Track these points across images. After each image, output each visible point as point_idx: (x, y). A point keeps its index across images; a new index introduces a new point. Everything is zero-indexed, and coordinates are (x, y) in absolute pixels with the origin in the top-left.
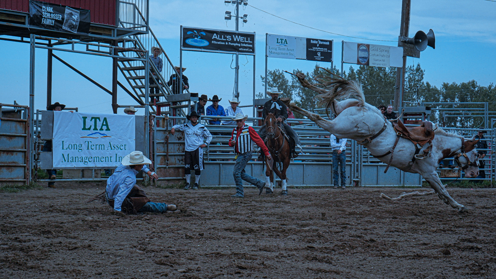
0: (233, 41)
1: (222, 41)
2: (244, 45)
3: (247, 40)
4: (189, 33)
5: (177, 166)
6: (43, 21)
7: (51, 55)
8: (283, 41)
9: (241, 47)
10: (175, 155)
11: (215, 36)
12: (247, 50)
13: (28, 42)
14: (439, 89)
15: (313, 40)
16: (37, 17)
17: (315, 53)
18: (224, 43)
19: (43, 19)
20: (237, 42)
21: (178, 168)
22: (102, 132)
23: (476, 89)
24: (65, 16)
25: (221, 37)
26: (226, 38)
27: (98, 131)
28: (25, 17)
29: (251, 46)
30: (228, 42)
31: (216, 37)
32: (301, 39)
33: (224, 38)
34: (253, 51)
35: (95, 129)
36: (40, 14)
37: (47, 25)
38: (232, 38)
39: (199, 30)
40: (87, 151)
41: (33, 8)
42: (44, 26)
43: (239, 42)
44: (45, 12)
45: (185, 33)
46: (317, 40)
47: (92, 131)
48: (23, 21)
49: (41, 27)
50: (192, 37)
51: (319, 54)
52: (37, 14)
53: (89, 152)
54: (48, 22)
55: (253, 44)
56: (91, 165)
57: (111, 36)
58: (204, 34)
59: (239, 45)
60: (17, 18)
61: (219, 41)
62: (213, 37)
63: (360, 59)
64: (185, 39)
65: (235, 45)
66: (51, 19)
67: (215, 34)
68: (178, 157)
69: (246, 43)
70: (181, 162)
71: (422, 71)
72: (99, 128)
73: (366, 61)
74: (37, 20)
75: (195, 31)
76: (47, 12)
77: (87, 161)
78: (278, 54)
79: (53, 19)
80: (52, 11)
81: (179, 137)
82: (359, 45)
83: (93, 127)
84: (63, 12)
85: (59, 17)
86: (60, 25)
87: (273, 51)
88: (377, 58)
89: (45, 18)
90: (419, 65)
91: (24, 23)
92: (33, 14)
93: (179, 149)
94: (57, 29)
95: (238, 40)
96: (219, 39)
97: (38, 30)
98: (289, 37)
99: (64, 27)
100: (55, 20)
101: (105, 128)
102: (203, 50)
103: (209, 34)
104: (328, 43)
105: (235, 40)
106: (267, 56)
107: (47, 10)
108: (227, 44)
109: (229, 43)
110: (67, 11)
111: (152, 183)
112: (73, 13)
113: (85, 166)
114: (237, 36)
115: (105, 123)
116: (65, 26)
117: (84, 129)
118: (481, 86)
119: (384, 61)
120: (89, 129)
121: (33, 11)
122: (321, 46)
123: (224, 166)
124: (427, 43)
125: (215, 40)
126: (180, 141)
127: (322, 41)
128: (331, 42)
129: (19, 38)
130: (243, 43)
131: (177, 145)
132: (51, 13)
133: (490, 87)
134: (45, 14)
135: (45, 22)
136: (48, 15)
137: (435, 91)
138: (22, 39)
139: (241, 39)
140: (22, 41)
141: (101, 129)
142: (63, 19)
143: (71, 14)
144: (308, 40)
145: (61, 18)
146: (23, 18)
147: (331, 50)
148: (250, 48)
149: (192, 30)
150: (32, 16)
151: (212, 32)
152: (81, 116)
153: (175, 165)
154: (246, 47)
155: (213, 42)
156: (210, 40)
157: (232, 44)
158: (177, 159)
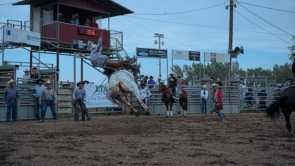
1: (154, 53)
2: (163, 55)
3: (164, 52)
4: (140, 50)
5: (136, 106)
6: (79, 47)
7: (82, 61)
8: (179, 52)
9: (162, 55)
10: (135, 101)
11: (150, 51)
13: (73, 56)
14: (246, 71)
15: (192, 52)
17: (193, 57)
20: (160, 53)
21: (137, 107)
22: (104, 92)
23: (262, 71)
24: (88, 44)
25: (153, 52)
26: (155, 52)
27: (103, 92)
28: (71, 45)
29: (166, 55)
30: (156, 53)
32: (187, 51)
34: (167, 57)
35: (101, 91)
36: (77, 44)
38: (158, 52)
39: (144, 49)
40: (98, 101)
41: (74, 41)
42: (79, 49)
43: (161, 54)
45: (138, 50)
46: (193, 52)
47: (100, 92)
48: (70, 47)
50: (141, 52)
51: (194, 58)
53: (99, 101)
54: (81, 47)
55: (167, 54)
56: (100, 106)
57: (107, 52)
58: (146, 50)
59: (161, 55)
60: (68, 46)
61: (152, 53)
63: (212, 59)
64: (138, 53)
65: (159, 54)
69: (164, 54)
71: (238, 64)
72: (103, 91)
73: (214, 60)
74: (76, 46)
77: (98, 104)
78: (177, 58)
79: (83, 46)
80: (82, 42)
82: (211, 54)
83: (100, 90)
84: (87, 43)
85: (85, 45)
86: (86, 48)
87: (175, 57)
88: (219, 59)
90: (237, 61)
91: (71, 48)
94: (85, 50)
97: (77, 50)
98: (182, 51)
99: (87, 49)
101: (105, 91)
102: (146, 57)
103: (148, 51)
104: (198, 53)
106: (172, 59)
107: (80, 42)
110: (89, 42)
111: (125, 113)
112: (91, 43)
113: (98, 107)
115: (105, 89)
117: (97, 91)
118: (264, 69)
119: (222, 60)
120: (99, 91)
121: (75, 43)
122: (195, 54)
123: (156, 105)
124: (240, 52)
125: (151, 53)
127: (195, 52)
128: (199, 53)
129: (69, 54)
130: (162, 54)
132: (82, 43)
133: (267, 70)
134: (79, 44)
136: (81, 44)
137: (244, 72)
139: (161, 52)
140: (70, 55)
141: (104, 91)
142: (87, 45)
143: (90, 43)
144: (190, 52)
147: (199, 56)
148: (165, 56)
149: (141, 49)
151: (149, 50)
152: (96, 86)
154: (164, 56)
155: (150, 54)
156: (148, 53)
157: (158, 54)
158: (136, 103)
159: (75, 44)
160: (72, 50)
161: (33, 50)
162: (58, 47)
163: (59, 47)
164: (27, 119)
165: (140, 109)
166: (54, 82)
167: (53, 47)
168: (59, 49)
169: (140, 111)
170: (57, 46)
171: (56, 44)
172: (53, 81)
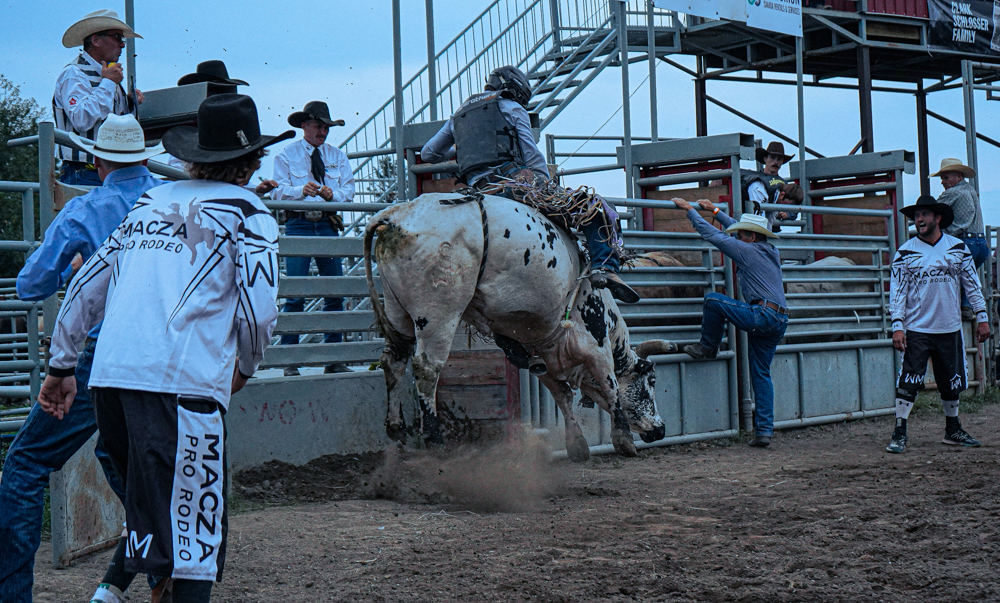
6: (954, 34)
7: (923, 112)
16: (944, 27)
19: (955, 30)
28: (920, 28)
36: (949, 20)
37: (963, 43)
41: (934, 7)
42: (957, 45)
44: (956, 15)
48: (916, 37)
49: (952, 49)
52: (944, 20)
54: (963, 36)
60: (905, 32)
66: (969, 29)
74: (942, 33)
76: (962, 15)
79: (973, 29)
80: (970, 13)
84: (989, 14)
85: (982, 23)
86: (986, 41)
89: (957, 27)
91: (918, 42)
92: (936, 19)
94: (982, 51)
97: (947, 54)
100: (977, 30)
107: (962, 10)
116: (995, 43)
121: (936, 15)
132: (968, 16)
134: (957, 20)
135: (958, 37)
136: (964, 20)
142: (991, 27)
145: (986, 25)
146: (916, 30)
150: (934, 25)
159: (939, 23)
160: (925, 53)
161: (709, 70)
162: (863, 41)
163: (869, 38)
164: (798, 422)
168: (872, 49)
170: (857, 32)
171: (853, 26)
172: (889, 217)
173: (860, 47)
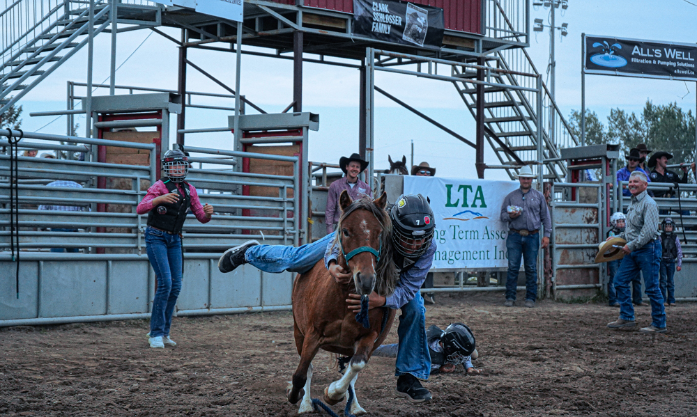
0: (664, 58)
1: (648, 58)
2: (682, 64)
3: (686, 56)
4: (596, 45)
5: (586, 265)
6: (373, 27)
9: (677, 68)
10: (582, 248)
11: (636, 50)
12: (687, 72)
16: (366, 22)
18: (650, 62)
19: (374, 23)
20: (670, 59)
21: (588, 269)
22: (474, 210)
24: (407, 18)
25: (645, 52)
26: (654, 53)
27: (470, 208)
28: (346, 20)
29: (693, 66)
30: (656, 59)
31: (638, 52)
33: (651, 53)
35: (465, 205)
36: (369, 15)
37: (380, 34)
38: (663, 53)
39: (612, 41)
40: (452, 242)
41: (358, 5)
42: (375, 35)
43: (674, 60)
44: (376, 12)
45: (589, 46)
47: (460, 208)
48: (343, 27)
49: (371, 37)
50: (599, 51)
52: (364, 15)
53: (456, 244)
54: (380, 28)
56: (458, 265)
57: (473, 50)
58: (619, 46)
59: (674, 64)
60: (334, 22)
61: (642, 58)
62: (634, 52)
64: (589, 55)
65: (668, 64)
66: (385, 23)
67: (636, 47)
68: (588, 250)
69: (684, 62)
70: (592, 259)
72: (470, 203)
74: (364, 25)
75: (605, 42)
76: (381, 12)
77: (453, 258)
79: (389, 24)
80: (387, 11)
81: (588, 217)
83: (461, 202)
84: (403, 13)
85: (397, 20)
86: (398, 33)
89: (376, 22)
91: (344, 31)
92: (359, 15)
93: (588, 237)
94: (395, 40)
95: (673, 57)
96: (642, 55)
97: (364, 41)
99: (405, 37)
100: (392, 24)
101: (479, 202)
102: (618, 73)
103: (626, 47)
105: (668, 56)
107: (380, 9)
108: (654, 62)
109: (659, 62)
110: (410, 10)
111: (549, 295)
112: (419, 13)
113: (450, 267)
114: (670, 50)
115: (479, 196)
116: (406, 35)
117: (448, 205)
120: (456, 205)
121: (359, 11)
125: (636, 56)
126: (590, 225)
129: (317, 57)
130: (680, 61)
131: (586, 230)
132: (385, 14)
134: (377, 16)
135: (376, 29)
136: (382, 16)
138: (322, 58)
139: (677, 53)
140: (322, 61)
141: (474, 205)
142: (403, 23)
143: (415, 16)
145: (400, 21)
146: (343, 22)
148: (691, 69)
149: (600, 40)
150: (357, 19)
151: (632, 44)
152: (444, 184)
153: (583, 263)
154: (685, 69)
155: (634, 60)
156: (628, 56)
157: (662, 63)
158: (585, 254)
159: (362, 18)
160: (349, 40)
161: (191, 40)
162: (299, 27)
163: (304, 25)
164: (206, 311)
165: (601, 281)
166: (298, 163)
167: (276, 28)
168: (305, 34)
169: (599, 288)
170: (295, 22)
171: (292, 16)
172: (295, 162)
173: (296, 31)
